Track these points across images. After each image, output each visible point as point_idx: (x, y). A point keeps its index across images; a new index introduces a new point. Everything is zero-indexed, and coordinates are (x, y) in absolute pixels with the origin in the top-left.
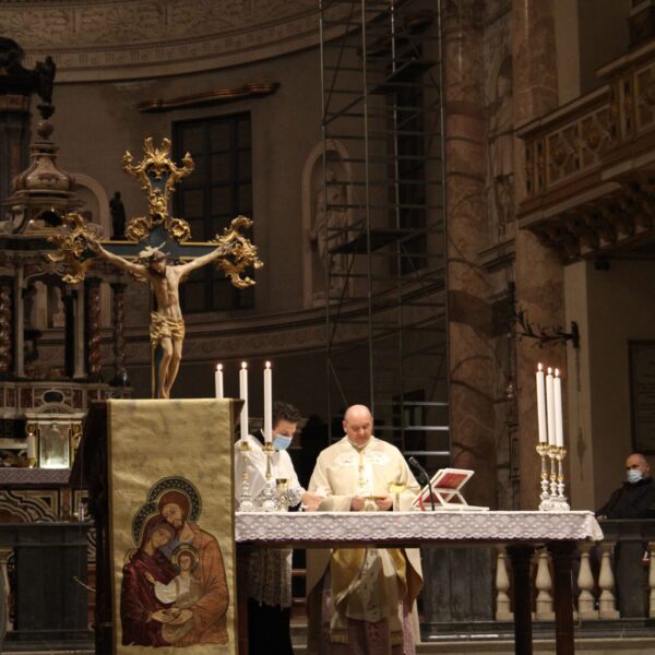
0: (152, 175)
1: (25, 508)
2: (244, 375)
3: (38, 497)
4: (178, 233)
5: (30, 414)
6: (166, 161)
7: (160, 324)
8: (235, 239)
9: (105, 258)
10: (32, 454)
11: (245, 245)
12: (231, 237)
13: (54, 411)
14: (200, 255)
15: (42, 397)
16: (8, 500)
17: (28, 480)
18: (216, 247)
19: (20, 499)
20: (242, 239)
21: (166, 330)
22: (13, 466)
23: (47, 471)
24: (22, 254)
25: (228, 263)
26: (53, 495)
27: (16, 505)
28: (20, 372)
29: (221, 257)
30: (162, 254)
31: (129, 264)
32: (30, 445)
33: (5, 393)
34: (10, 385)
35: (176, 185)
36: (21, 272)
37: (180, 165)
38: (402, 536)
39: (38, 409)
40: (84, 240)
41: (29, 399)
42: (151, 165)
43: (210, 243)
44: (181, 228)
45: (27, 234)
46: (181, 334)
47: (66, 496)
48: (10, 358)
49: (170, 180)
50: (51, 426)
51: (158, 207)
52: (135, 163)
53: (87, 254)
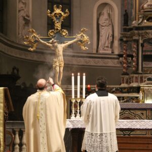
0: (56, 17)
1: (135, 116)
2: (79, 77)
3: (139, 113)
4: (64, 34)
5: (141, 85)
6: (60, 12)
7: (56, 62)
8: (82, 35)
9: (41, 43)
10: (141, 98)
11: (85, 37)
12: (81, 35)
13: (150, 84)
14: (71, 41)
15: (146, 79)
16: (129, 114)
17: (135, 107)
18: (75, 38)
19: (133, 113)
20: (84, 35)
21: (58, 64)
22: (136, 102)
23: (147, 104)
24: (140, 32)
25: (80, 43)
26: (144, 112)
27: (132, 115)
28: (140, 71)
29: (78, 41)
30: (56, 41)
31: (48, 44)
32: (140, 95)
33: (134, 78)
34: (137, 75)
35: (64, 19)
36: (140, 38)
37: (65, 13)
38: (125, 127)
39: (144, 83)
40: (35, 37)
41: (142, 80)
42: (55, 14)
43: (74, 37)
44: (65, 32)
45: (143, 25)
46: (63, 65)
47: (149, 112)
48: (136, 66)
49: (62, 18)
50: (148, 89)
51: (57, 26)
52: (51, 13)
53: (36, 41)
